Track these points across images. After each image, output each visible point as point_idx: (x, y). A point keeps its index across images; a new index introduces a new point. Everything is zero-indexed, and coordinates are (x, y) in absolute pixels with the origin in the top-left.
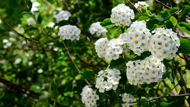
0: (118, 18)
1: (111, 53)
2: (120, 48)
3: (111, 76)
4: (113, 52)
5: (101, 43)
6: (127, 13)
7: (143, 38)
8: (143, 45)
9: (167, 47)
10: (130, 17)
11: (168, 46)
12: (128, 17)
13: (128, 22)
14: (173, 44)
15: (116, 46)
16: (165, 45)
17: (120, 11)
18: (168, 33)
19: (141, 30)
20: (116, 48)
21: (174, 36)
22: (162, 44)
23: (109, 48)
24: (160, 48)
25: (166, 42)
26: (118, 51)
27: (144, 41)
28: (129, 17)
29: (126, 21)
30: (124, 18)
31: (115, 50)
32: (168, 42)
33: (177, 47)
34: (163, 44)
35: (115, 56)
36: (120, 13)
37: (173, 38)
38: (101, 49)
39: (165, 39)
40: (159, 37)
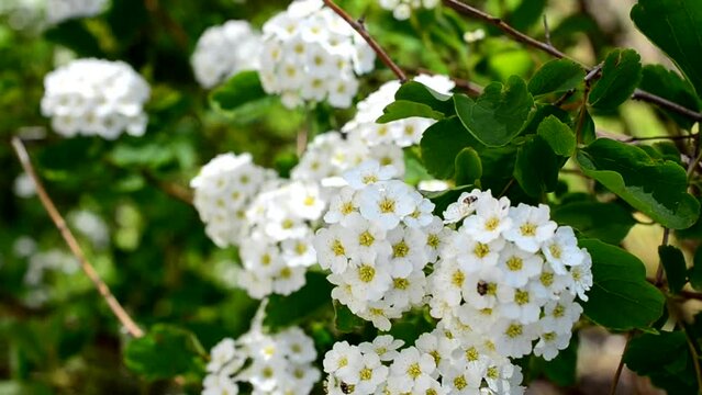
0: (291, 71)
1: (266, 260)
2: (307, 235)
3: (267, 374)
4: (274, 254)
5: (220, 183)
6: (333, 43)
7: (400, 250)
8: (399, 283)
9: (526, 306)
10: (352, 62)
11: (532, 298)
12: (339, 64)
13: (341, 89)
14: (558, 286)
15: (288, 225)
16: (513, 294)
17: (299, 36)
18: (529, 230)
19: (388, 207)
20: (289, 239)
21: (561, 242)
22: (499, 291)
23: (256, 235)
24: (487, 311)
25: (520, 279)
26: (299, 249)
27: (404, 268)
28: (346, 67)
29: (333, 86)
30: (321, 72)
31: (283, 246)
32: (530, 280)
33: (577, 299)
34: (505, 292)
35: (286, 273)
36: (299, 49)
37: (556, 254)
38: (223, 212)
39: (515, 264)
40: (482, 250)
